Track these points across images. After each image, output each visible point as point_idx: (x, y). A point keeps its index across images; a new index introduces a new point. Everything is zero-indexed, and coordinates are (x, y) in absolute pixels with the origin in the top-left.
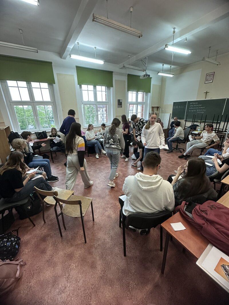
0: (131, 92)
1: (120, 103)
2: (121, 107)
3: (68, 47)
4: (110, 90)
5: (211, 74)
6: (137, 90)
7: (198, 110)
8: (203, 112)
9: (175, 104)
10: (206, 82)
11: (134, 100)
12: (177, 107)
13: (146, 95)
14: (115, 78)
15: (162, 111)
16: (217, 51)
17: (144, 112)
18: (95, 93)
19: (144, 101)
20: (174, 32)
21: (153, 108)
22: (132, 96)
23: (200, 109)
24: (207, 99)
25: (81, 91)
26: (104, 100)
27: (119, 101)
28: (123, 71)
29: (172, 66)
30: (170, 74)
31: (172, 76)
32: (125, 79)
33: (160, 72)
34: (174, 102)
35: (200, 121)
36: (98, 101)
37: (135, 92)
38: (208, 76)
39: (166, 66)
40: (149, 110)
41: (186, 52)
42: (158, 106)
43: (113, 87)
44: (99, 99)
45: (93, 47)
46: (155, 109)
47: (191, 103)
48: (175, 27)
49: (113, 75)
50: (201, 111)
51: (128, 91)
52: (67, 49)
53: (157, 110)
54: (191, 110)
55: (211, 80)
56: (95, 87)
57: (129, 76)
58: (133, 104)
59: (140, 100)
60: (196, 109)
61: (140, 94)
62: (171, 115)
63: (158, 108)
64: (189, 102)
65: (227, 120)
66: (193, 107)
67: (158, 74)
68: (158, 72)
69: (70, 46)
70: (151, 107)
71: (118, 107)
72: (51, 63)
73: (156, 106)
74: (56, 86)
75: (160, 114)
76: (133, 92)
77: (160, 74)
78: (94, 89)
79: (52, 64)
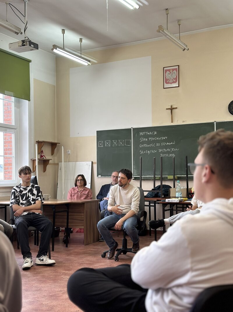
8: (174, 155)
10: (166, 86)
12: (108, 144)
15: (67, 155)
16: (179, 21)
21: (40, 144)
23: (166, 147)
24: (175, 123)
30: (81, 57)
31: (85, 63)
34: (97, 131)
38: (168, 72)
39: (71, 37)
42: (54, 141)
50: (169, 153)
53: (52, 153)
54: (144, 149)
55: (175, 82)
60: (156, 148)
62: (95, 166)
64: (137, 131)
66: (149, 142)
67: (55, 50)
73: (49, 141)
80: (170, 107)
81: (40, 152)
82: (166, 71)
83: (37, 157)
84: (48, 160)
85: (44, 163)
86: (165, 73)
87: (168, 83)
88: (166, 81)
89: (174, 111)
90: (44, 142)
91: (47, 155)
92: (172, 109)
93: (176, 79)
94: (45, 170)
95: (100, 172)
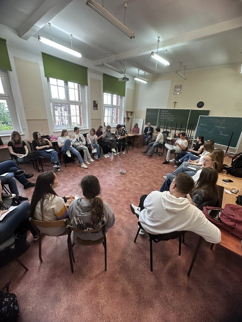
0: (106, 94)
1: (95, 105)
2: (97, 109)
3: (36, 25)
4: (84, 88)
5: (179, 87)
6: (112, 92)
7: (168, 118)
8: (172, 120)
9: (148, 110)
10: (175, 93)
11: (109, 103)
12: (150, 113)
13: (121, 98)
14: (90, 76)
15: (136, 116)
16: (185, 66)
17: (119, 116)
18: (67, 90)
19: (119, 105)
20: (159, 41)
21: (127, 112)
22: (107, 98)
23: (170, 117)
24: (175, 108)
25: (49, 85)
26: (77, 100)
27: (94, 102)
28: (98, 69)
29: (146, 73)
30: (144, 80)
31: (145, 82)
32: (101, 78)
33: (137, 77)
34: (147, 109)
35: (170, 128)
36: (70, 100)
37: (110, 94)
38: (177, 87)
39: (142, 72)
40: (123, 115)
41: (166, 63)
42: (132, 111)
43: (87, 85)
44: (72, 98)
45: (69, 33)
46: (129, 114)
47: (162, 111)
48: (160, 36)
49: (88, 72)
50: (171, 119)
51: (104, 91)
52: (33, 28)
53: (131, 115)
54: (162, 117)
55: (179, 92)
56: (66, 83)
57: (105, 75)
58: (108, 106)
59: (115, 103)
60: (167, 117)
61: (115, 96)
62: (145, 121)
63: (132, 113)
64: (161, 110)
65: (191, 129)
66: (164, 115)
67: (135, 79)
68: (135, 77)
69: (40, 25)
70: (125, 111)
71: (94, 109)
72: (5, 41)
73: (130, 111)
74: (13, 74)
75: (134, 119)
76: (108, 94)
77: (136, 79)
78: (65, 85)
79: (7, 43)
81: (127, 115)
83: (126, 117)
85: (128, 119)
88: (175, 91)
89: (176, 103)
90: (128, 112)
91: (129, 117)
92: (175, 103)
94: (128, 121)
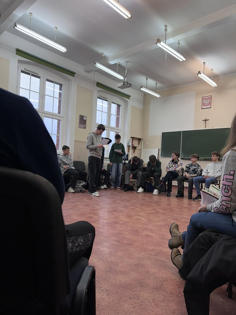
1: (83, 122)
2: (85, 128)
3: (14, 13)
5: (208, 98)
9: (164, 135)
10: (203, 107)
14: (77, 82)
15: (146, 145)
18: (43, 98)
20: (166, 30)
22: (101, 116)
24: (207, 128)
25: (18, 87)
26: (56, 112)
27: (82, 117)
29: (158, 84)
30: (156, 93)
31: (158, 96)
32: (93, 88)
34: (162, 133)
36: (45, 110)
39: (151, 82)
42: (140, 138)
44: (48, 109)
45: (53, 26)
48: (167, 24)
53: (138, 144)
55: (209, 105)
57: (99, 84)
64: (184, 132)
71: (80, 127)
73: (137, 137)
75: (142, 150)
77: (143, 89)
80: (205, 119)
82: (204, 99)
83: (131, 145)
84: (136, 147)
85: (134, 148)
86: (203, 100)
87: (205, 106)
88: (203, 104)
89: (207, 122)
90: (134, 138)
93: (209, 103)
94: (134, 152)
95: (162, 154)
